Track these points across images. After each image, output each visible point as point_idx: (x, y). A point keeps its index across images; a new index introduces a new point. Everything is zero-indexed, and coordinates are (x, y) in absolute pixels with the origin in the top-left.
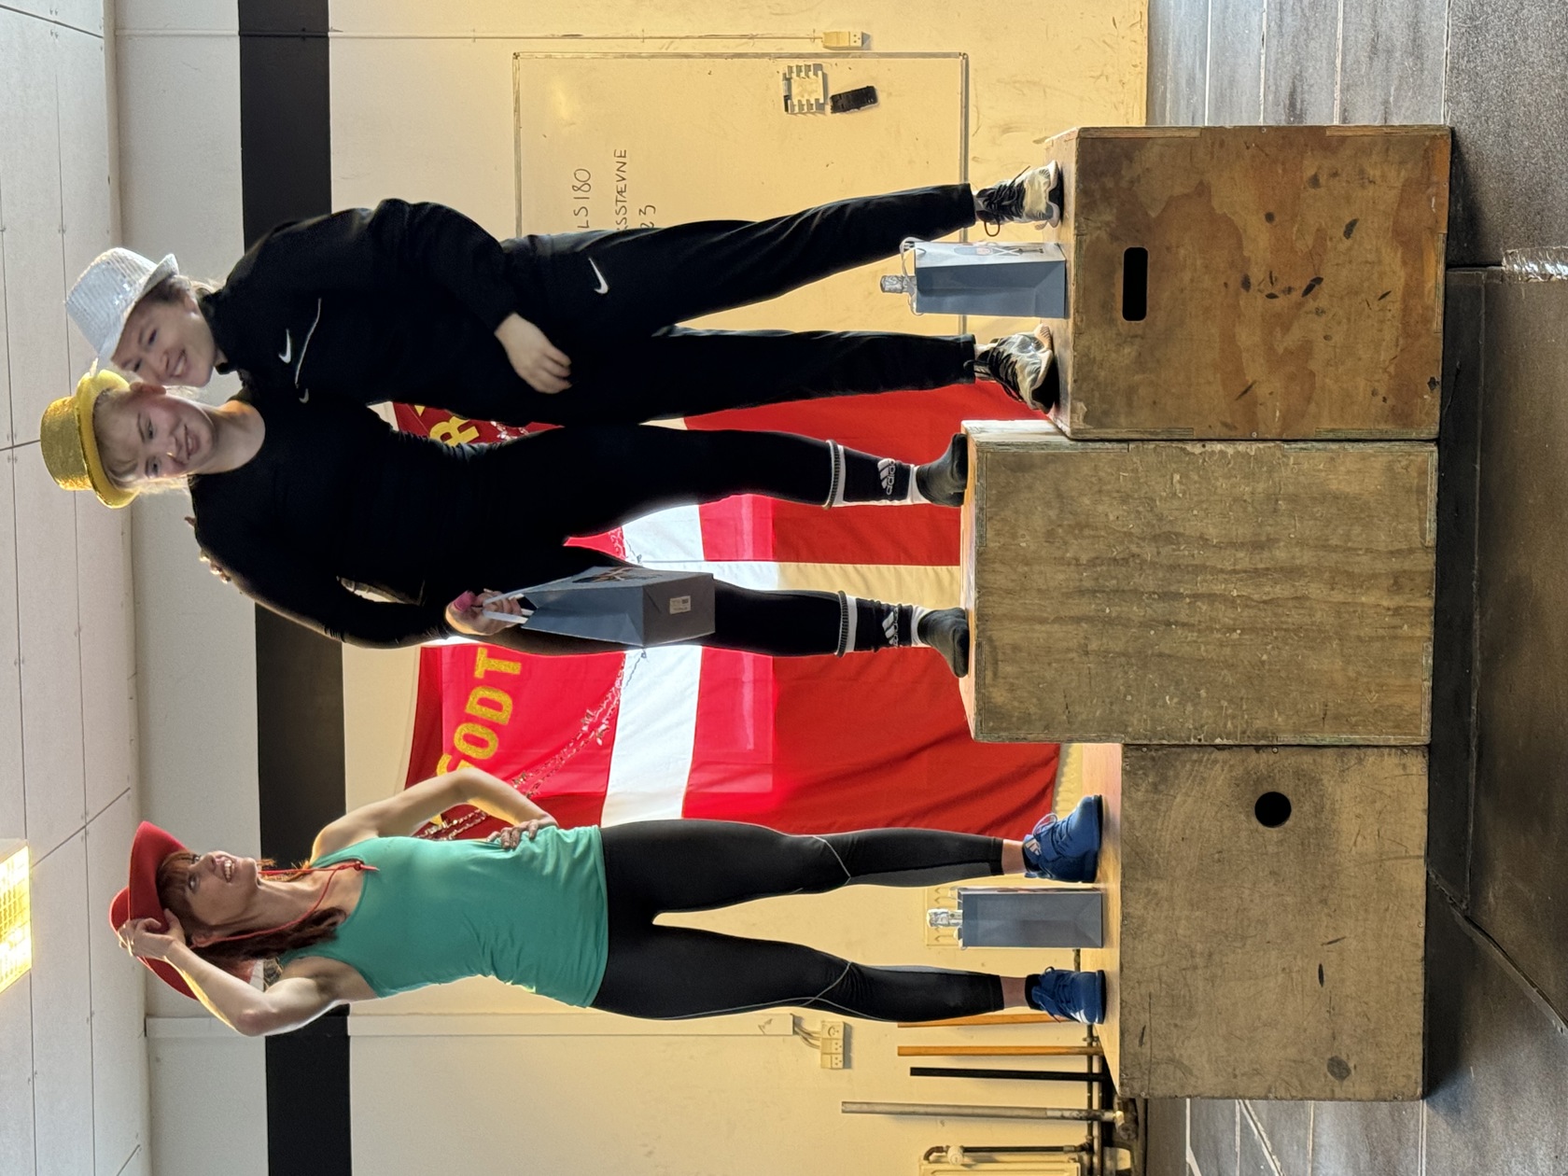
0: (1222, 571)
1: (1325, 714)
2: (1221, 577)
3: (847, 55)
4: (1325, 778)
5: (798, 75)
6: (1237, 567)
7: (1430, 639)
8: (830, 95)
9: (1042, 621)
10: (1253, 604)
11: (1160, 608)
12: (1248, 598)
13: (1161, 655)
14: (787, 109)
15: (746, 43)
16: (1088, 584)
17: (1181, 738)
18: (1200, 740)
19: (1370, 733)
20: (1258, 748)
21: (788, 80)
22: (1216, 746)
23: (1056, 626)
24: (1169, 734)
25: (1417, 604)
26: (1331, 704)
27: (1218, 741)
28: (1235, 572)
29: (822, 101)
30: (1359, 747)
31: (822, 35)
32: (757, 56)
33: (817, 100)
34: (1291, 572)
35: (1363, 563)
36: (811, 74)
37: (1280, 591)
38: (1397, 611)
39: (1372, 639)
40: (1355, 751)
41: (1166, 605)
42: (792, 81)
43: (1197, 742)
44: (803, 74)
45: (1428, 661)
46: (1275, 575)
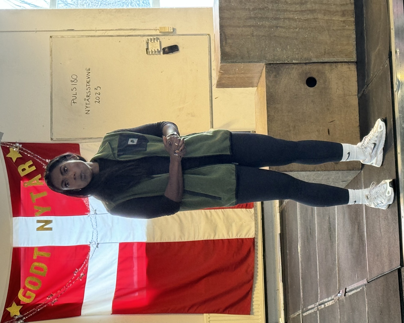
0: (292, 11)
1: (325, 53)
2: (292, 13)
3: (168, 35)
4: (327, 72)
5: (151, 42)
6: (297, 10)
7: (354, 29)
8: (162, 48)
9: (239, 27)
10: (302, 20)
11: (275, 22)
12: (300, 19)
13: (275, 36)
14: (147, 53)
15: (132, 32)
16: (253, 16)
17: (282, 61)
18: (288, 61)
19: (339, 58)
20: (306, 64)
21: (148, 43)
22: (294, 63)
23: (243, 28)
24: (279, 60)
25: (349, 20)
26: (327, 50)
27: (294, 61)
28: (296, 11)
29: (159, 50)
30: (335, 62)
31: (159, 29)
32: (136, 36)
33: (158, 49)
34: (312, 11)
35: (333, 8)
36: (155, 41)
37: (310, 16)
38: (344, 22)
39: (338, 30)
40: (335, 64)
41: (276, 21)
42: (149, 44)
43: (288, 62)
44: (152, 41)
45: (354, 36)
46: (308, 12)
